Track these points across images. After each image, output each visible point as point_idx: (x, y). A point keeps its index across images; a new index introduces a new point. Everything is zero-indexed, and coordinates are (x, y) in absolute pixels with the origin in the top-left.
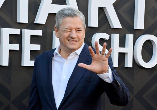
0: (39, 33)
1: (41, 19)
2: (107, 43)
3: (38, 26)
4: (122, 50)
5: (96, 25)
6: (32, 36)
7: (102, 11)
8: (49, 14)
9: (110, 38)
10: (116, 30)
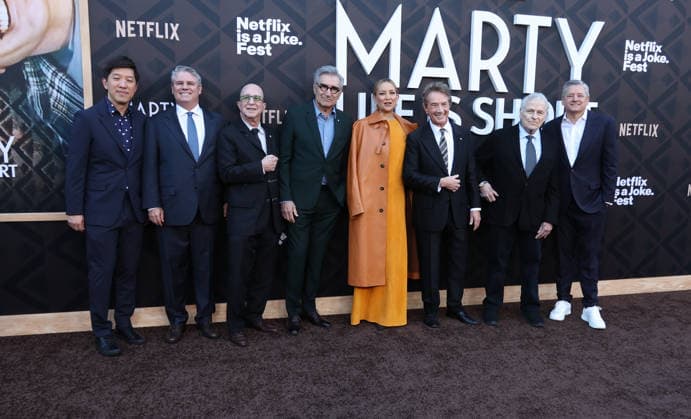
0: (411, 98)
1: (414, 82)
2: (490, 109)
3: (411, 91)
4: (508, 116)
5: (477, 89)
6: (404, 102)
7: (484, 74)
8: (424, 78)
9: (494, 103)
10: (501, 95)
